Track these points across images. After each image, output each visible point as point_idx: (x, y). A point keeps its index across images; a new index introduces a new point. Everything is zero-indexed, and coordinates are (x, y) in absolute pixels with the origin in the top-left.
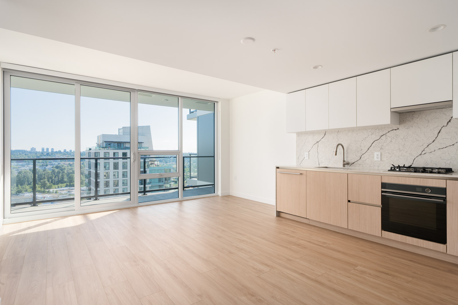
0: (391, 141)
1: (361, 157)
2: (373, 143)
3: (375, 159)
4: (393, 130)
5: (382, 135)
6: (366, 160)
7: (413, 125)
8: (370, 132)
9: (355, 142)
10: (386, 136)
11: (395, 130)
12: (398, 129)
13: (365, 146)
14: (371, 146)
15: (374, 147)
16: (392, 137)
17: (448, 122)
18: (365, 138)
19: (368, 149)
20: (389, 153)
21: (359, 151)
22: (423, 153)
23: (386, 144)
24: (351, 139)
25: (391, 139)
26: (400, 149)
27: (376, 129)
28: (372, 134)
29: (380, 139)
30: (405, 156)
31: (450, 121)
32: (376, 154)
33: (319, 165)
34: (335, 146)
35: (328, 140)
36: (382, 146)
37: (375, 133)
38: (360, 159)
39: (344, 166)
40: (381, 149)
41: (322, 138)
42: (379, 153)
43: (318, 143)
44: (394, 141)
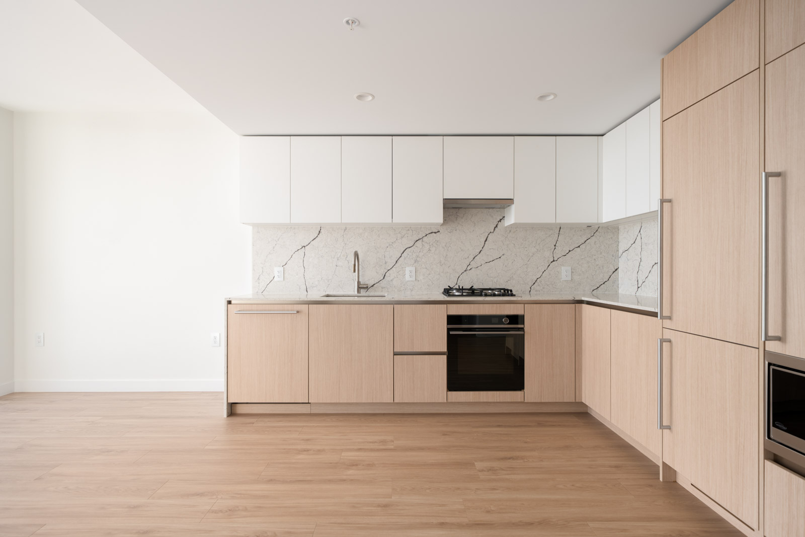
0: (430, 250)
1: (385, 276)
2: (404, 251)
3: (407, 278)
4: (432, 233)
5: (417, 240)
6: (393, 279)
7: (457, 228)
8: (399, 233)
9: (376, 249)
10: (422, 241)
11: (435, 233)
12: (439, 232)
13: (392, 256)
14: (401, 257)
15: (405, 259)
16: (431, 244)
17: (495, 228)
18: (391, 243)
19: (397, 262)
20: (426, 268)
21: (382, 265)
22: (469, 268)
23: (422, 254)
24: (369, 244)
25: (429, 247)
26: (440, 262)
27: (409, 230)
28: (402, 237)
29: (414, 246)
30: (448, 272)
31: (497, 226)
32: (408, 270)
33: (307, 291)
34: (339, 256)
35: (327, 244)
36: (418, 256)
37: (406, 235)
38: (384, 278)
39: (358, 292)
40: (415, 262)
41: (313, 240)
42: (413, 269)
43: (304, 248)
44: (433, 249)
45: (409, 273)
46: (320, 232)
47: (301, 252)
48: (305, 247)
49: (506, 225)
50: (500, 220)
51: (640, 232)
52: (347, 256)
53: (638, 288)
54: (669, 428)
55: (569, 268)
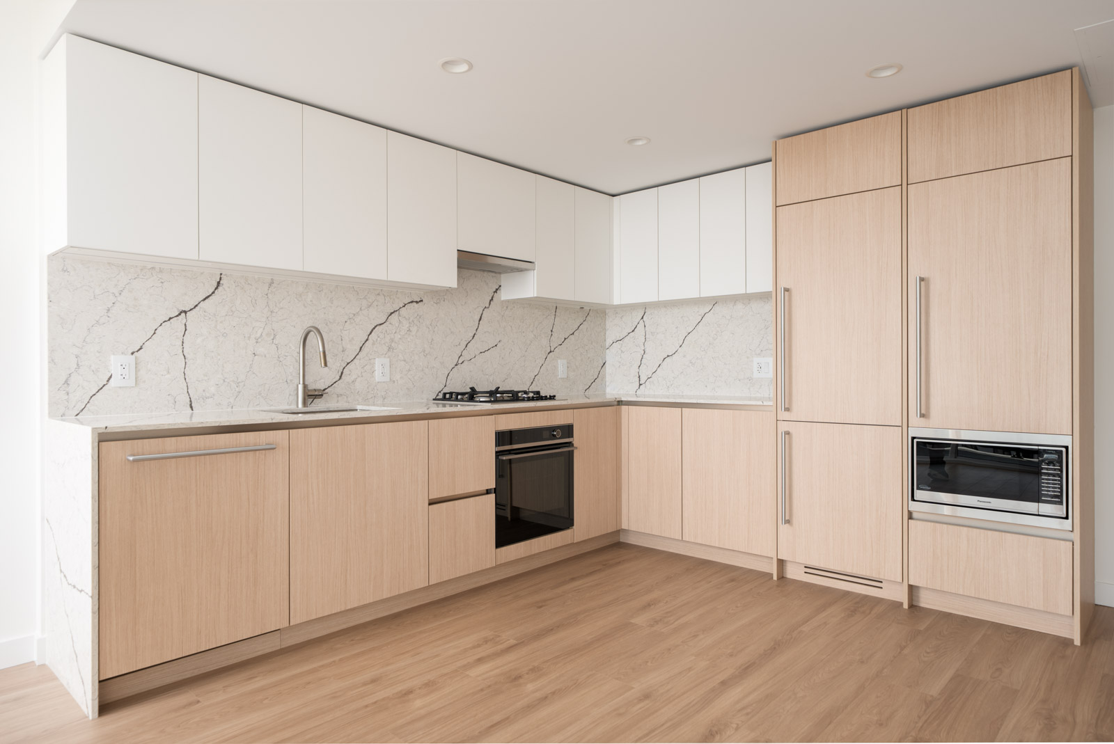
0: (409, 330)
1: (342, 373)
2: (372, 331)
3: (378, 376)
4: (412, 302)
5: (392, 313)
6: (355, 380)
7: (445, 297)
8: (365, 298)
9: (326, 324)
10: (399, 315)
11: (417, 302)
12: (422, 301)
13: (353, 339)
14: (367, 340)
15: (373, 344)
16: (411, 320)
17: (490, 301)
18: (351, 316)
19: (361, 348)
20: (405, 361)
21: (337, 355)
22: (460, 362)
23: (399, 337)
24: (314, 314)
25: (407, 326)
26: (424, 351)
27: (379, 294)
28: (369, 306)
29: (387, 323)
30: (434, 367)
31: (492, 299)
32: (378, 363)
33: (191, 407)
34: (259, 335)
35: (234, 309)
36: (392, 340)
37: (375, 303)
38: (341, 377)
39: (305, 404)
40: (390, 348)
41: (205, 299)
42: (386, 361)
43: (183, 314)
44: (414, 329)
45: (380, 369)
46: (219, 283)
47: (178, 323)
48: (185, 312)
49: (502, 299)
50: (496, 292)
51: (642, 318)
52: (275, 335)
53: (640, 385)
54: (788, 522)
55: (565, 361)
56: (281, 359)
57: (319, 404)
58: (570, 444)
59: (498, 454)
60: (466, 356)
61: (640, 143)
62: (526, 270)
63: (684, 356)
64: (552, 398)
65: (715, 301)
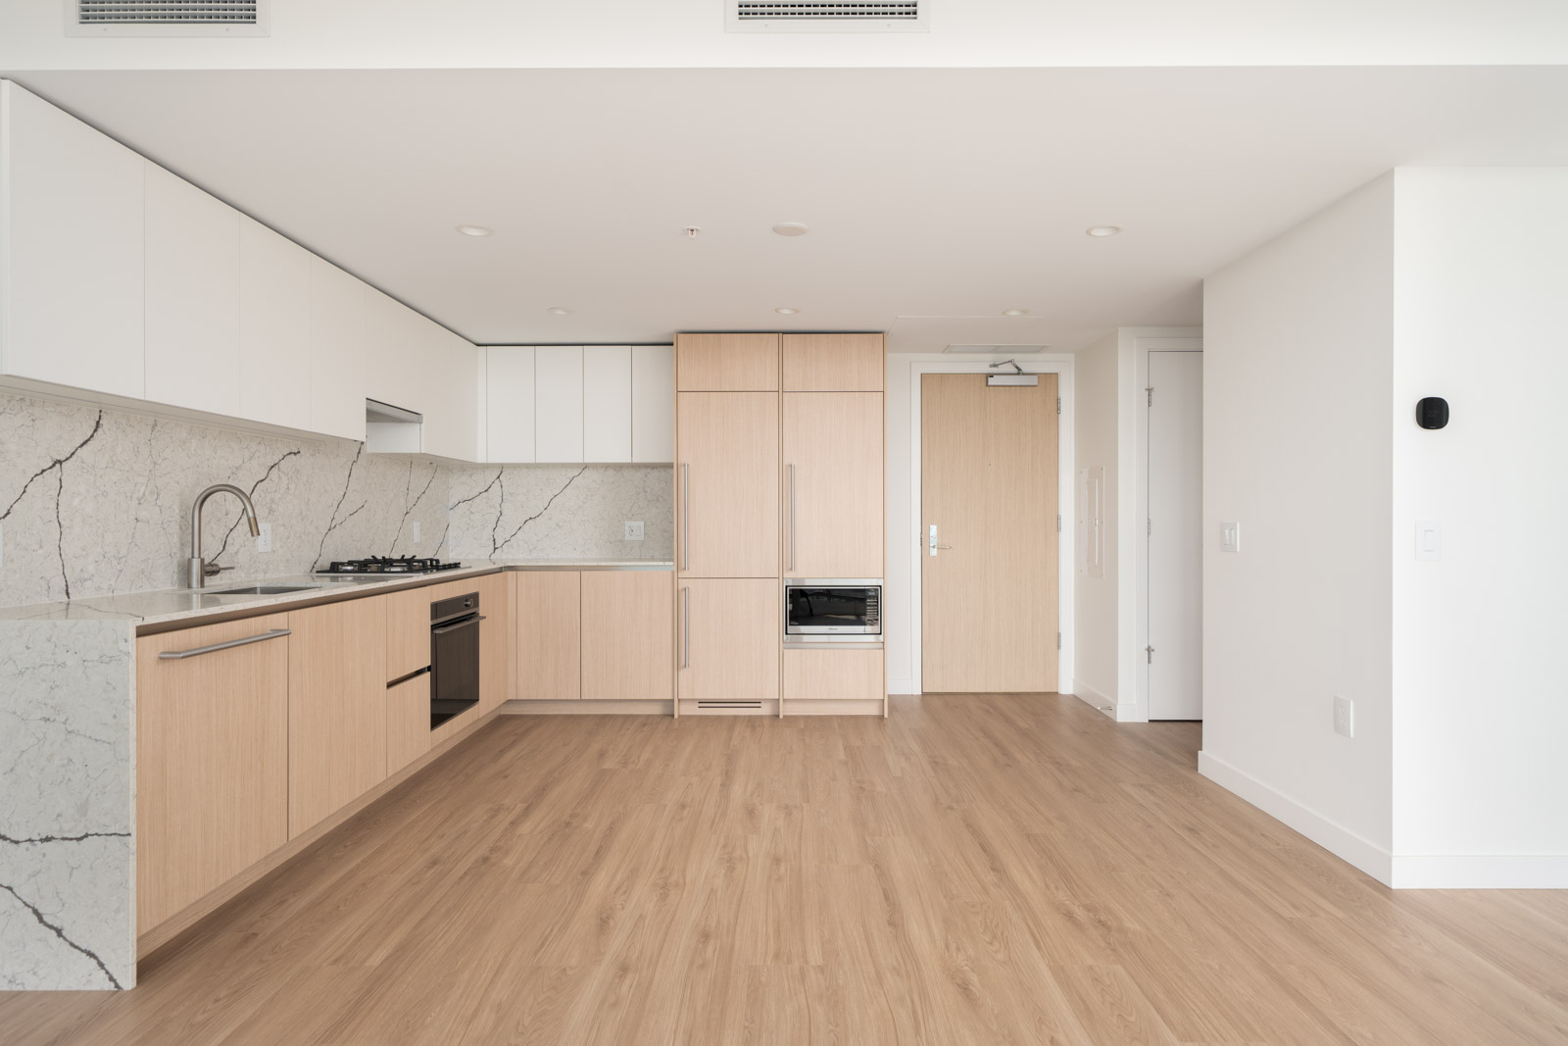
0: (288, 488)
1: (225, 543)
2: (254, 488)
3: (260, 546)
4: (290, 453)
5: (272, 467)
6: (238, 550)
7: (320, 448)
8: (247, 448)
9: (210, 480)
10: (279, 470)
11: (295, 454)
12: (299, 452)
16: (289, 476)
17: (358, 454)
18: (234, 470)
20: (284, 526)
21: (220, 519)
22: (332, 527)
23: (279, 496)
24: (198, 466)
25: (287, 482)
26: (301, 514)
27: (260, 443)
28: (251, 458)
29: (268, 479)
30: (310, 533)
31: (359, 452)
33: (68, 594)
34: (141, 494)
35: (114, 459)
36: (272, 501)
37: (257, 455)
38: (224, 547)
40: (271, 511)
41: (82, 445)
42: (267, 527)
43: (58, 465)
44: (292, 486)
46: (98, 423)
47: (51, 477)
48: (60, 462)
51: (499, 477)
52: (158, 494)
53: (495, 549)
55: (419, 523)
56: (165, 526)
57: (214, 583)
58: (474, 615)
59: (434, 627)
60: (338, 520)
61: (560, 312)
62: (412, 422)
63: (550, 519)
64: (456, 566)
65: (585, 467)
